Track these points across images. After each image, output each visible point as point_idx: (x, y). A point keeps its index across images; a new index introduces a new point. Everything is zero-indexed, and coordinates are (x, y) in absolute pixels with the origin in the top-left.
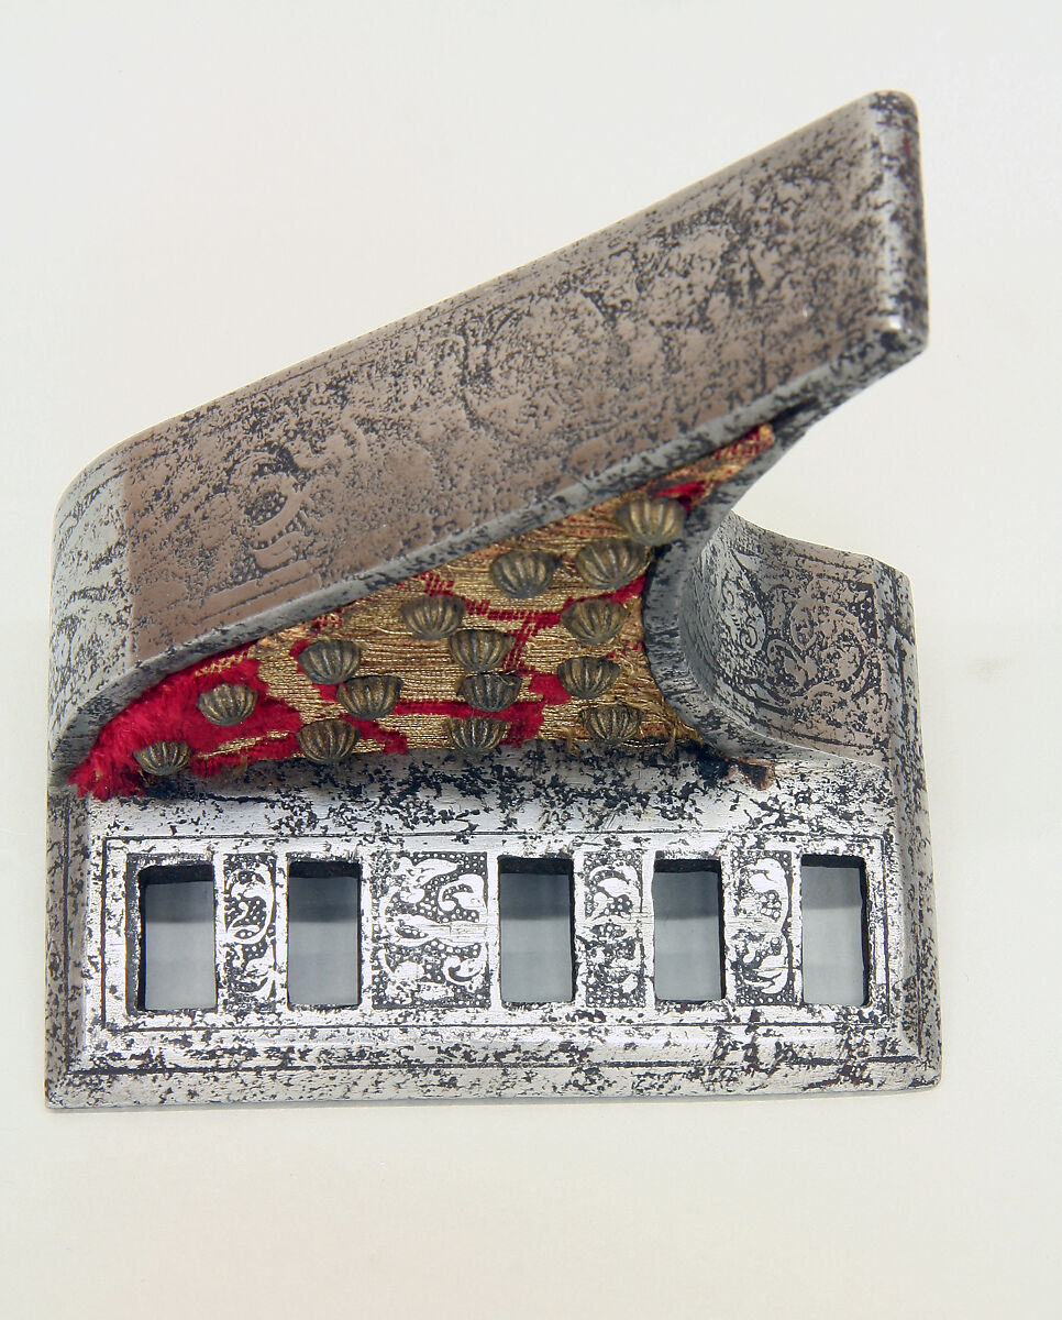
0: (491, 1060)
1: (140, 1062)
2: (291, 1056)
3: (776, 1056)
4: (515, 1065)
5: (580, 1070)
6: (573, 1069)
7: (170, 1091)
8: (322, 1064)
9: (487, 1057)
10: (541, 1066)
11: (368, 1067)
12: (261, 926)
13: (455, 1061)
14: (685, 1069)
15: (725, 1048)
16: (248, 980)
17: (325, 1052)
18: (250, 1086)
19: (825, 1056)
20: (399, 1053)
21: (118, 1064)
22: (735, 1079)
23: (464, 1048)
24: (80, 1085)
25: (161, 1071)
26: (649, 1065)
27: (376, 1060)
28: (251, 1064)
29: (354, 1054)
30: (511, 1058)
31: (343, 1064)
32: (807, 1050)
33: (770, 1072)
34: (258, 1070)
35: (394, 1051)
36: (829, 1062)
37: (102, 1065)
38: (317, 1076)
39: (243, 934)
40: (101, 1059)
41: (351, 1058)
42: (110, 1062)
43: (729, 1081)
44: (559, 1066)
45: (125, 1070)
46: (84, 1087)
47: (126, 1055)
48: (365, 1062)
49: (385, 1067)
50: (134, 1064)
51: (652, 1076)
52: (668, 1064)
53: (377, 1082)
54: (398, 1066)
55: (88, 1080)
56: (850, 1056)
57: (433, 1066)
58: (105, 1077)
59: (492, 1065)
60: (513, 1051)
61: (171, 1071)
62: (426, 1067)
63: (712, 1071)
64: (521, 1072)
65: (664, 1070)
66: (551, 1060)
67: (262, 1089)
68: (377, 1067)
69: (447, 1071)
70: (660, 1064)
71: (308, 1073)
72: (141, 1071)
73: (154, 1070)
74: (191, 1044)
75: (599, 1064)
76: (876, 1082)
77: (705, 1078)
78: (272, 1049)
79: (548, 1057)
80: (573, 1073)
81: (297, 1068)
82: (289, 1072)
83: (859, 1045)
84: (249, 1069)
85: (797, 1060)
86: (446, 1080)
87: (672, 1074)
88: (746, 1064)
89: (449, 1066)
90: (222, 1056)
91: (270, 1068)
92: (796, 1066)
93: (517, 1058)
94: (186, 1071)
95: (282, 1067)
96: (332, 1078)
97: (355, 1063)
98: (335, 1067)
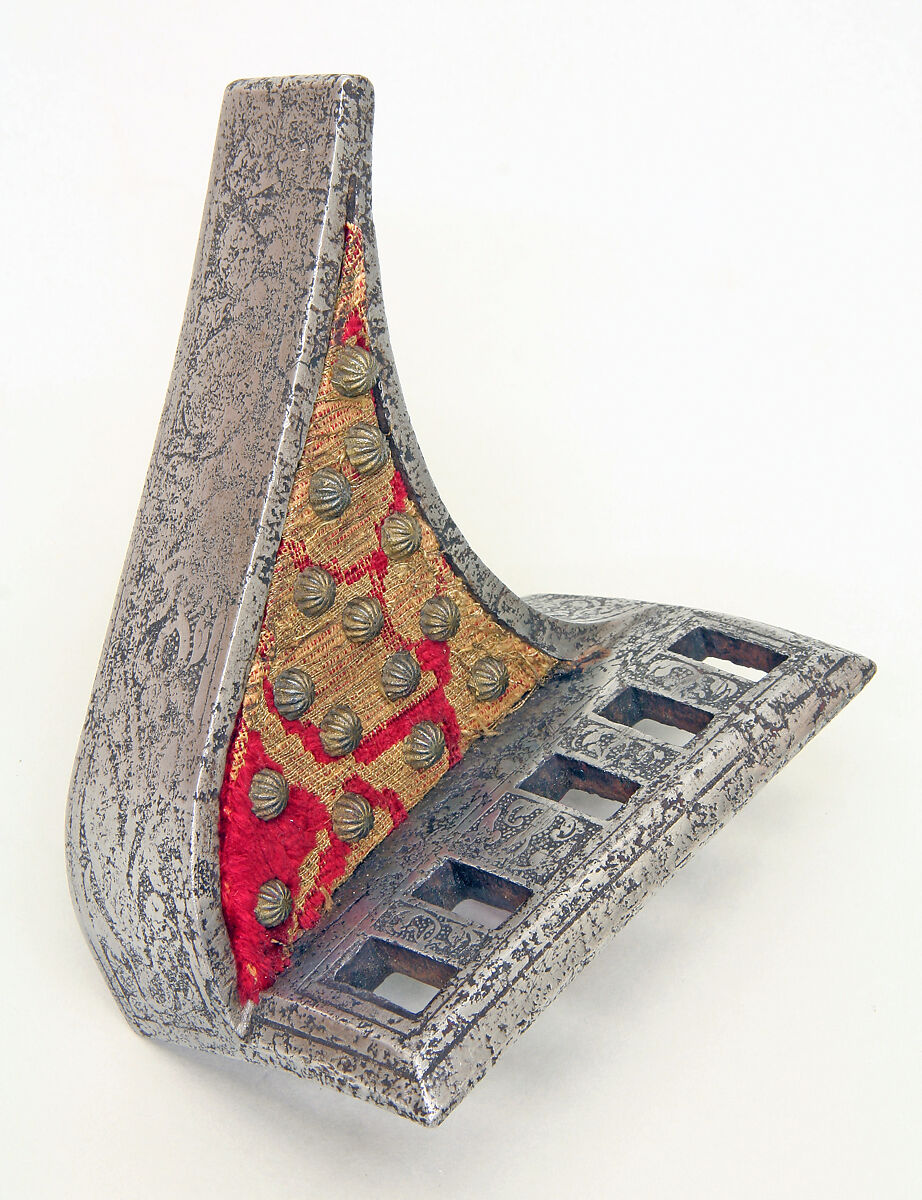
0: (637, 849)
1: (452, 1033)
2: (529, 948)
3: (777, 712)
4: (653, 841)
5: (689, 813)
6: (685, 815)
7: (488, 1038)
8: (552, 937)
9: (633, 850)
10: (667, 828)
11: (578, 916)
12: (432, 923)
13: (620, 867)
14: (741, 762)
15: (746, 731)
16: (459, 944)
17: (545, 927)
18: (528, 991)
19: (802, 692)
20: (584, 890)
21: (440, 1047)
22: (774, 747)
23: (615, 855)
24: (434, 1083)
25: (469, 1028)
26: (719, 777)
27: (577, 907)
28: (514, 974)
29: (562, 914)
30: (646, 839)
31: (563, 926)
32: (789, 696)
33: (785, 725)
34: (521, 974)
35: (580, 891)
36: (807, 695)
37: (433, 1056)
38: (557, 948)
39: (428, 935)
40: (428, 1052)
41: (563, 918)
42: (435, 1050)
43: (771, 750)
44: (676, 820)
45: (449, 1048)
46: (437, 1082)
47: (439, 1035)
48: (574, 913)
49: (586, 907)
50: (450, 1038)
51: (729, 782)
52: (730, 766)
53: (594, 922)
54: (592, 900)
55: (435, 1075)
56: (814, 682)
57: (611, 882)
58: (443, 1064)
59: (641, 852)
60: (642, 833)
61: (475, 1021)
62: (608, 886)
63: (755, 750)
64: (660, 843)
65: (731, 773)
66: (668, 820)
67: (537, 987)
68: (582, 911)
69: (621, 878)
70: (725, 770)
71: (550, 951)
72: (458, 1039)
73: (465, 1032)
74: (468, 995)
75: (695, 800)
76: (844, 686)
77: (757, 758)
78: (514, 953)
79: (663, 819)
80: (688, 818)
81: (541, 953)
82: (540, 960)
83: (810, 671)
84: (515, 980)
85: (790, 707)
86: (627, 885)
87: (738, 770)
88: (768, 731)
89: (619, 875)
90: (492, 985)
91: (527, 967)
92: (794, 711)
93: (649, 835)
94: (483, 1014)
95: (532, 961)
96: (567, 942)
97: (568, 919)
98: (561, 933)
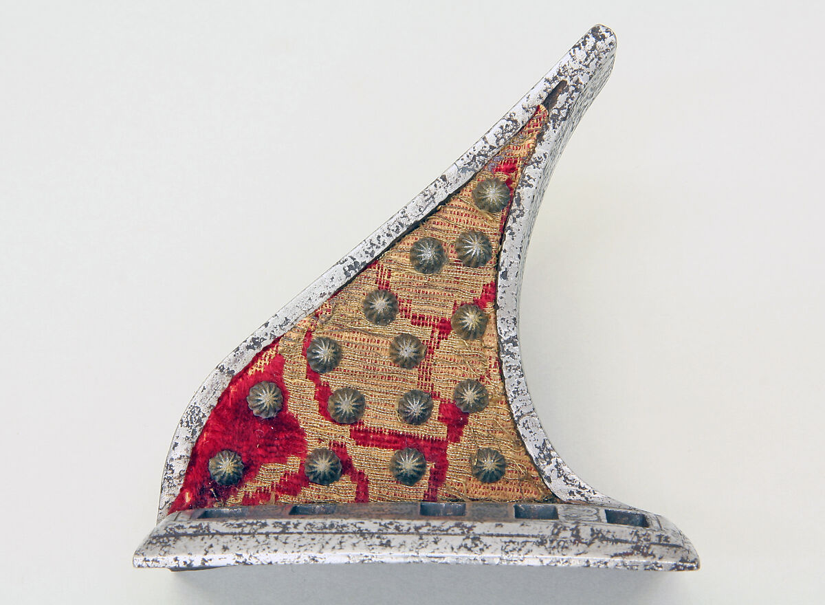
0: (412, 530)
1: (195, 530)
2: (288, 526)
3: (592, 535)
4: (427, 534)
5: (468, 538)
6: (464, 537)
7: (211, 546)
8: (307, 531)
9: (410, 529)
10: (444, 534)
11: (336, 533)
13: (390, 531)
14: (534, 539)
15: (559, 529)
17: (310, 524)
18: (262, 543)
19: (623, 538)
20: (355, 526)
21: (181, 531)
22: (567, 548)
23: (395, 524)
24: (156, 543)
25: (208, 534)
26: (512, 536)
27: (341, 529)
28: (264, 530)
29: (327, 526)
30: (424, 530)
31: (320, 531)
32: (611, 534)
33: (589, 544)
34: (267, 534)
35: (352, 524)
36: (626, 542)
37: (171, 532)
38: (304, 537)
40: (171, 529)
41: (325, 528)
42: (177, 530)
43: (563, 548)
44: (455, 535)
45: (185, 534)
46: (158, 544)
47: (187, 526)
48: (334, 531)
49: (346, 533)
50: (191, 531)
51: (514, 543)
52: (523, 536)
53: (341, 542)
54: (354, 533)
55: (161, 540)
56: (639, 540)
57: (376, 533)
58: (172, 539)
59: (413, 533)
60: (426, 526)
61: (213, 535)
62: (372, 535)
63: (552, 542)
64: (431, 538)
65: (521, 540)
66: (450, 532)
67: (269, 546)
68: (341, 533)
69: (384, 536)
70: (518, 536)
71: (299, 536)
72: (195, 535)
73: (203, 534)
75: (480, 535)
76: (658, 556)
77: (548, 545)
78: (277, 523)
79: (447, 530)
80: (464, 539)
81: (292, 533)
82: (286, 535)
83: (644, 535)
84: (262, 534)
85: (603, 539)
86: (384, 542)
87: (527, 542)
88: (573, 539)
89: (386, 534)
90: (246, 526)
91: (274, 533)
92: (605, 542)
93: (429, 530)
94: (222, 534)
95: (283, 532)
96: (313, 539)
97: (328, 531)
98: (315, 533)
